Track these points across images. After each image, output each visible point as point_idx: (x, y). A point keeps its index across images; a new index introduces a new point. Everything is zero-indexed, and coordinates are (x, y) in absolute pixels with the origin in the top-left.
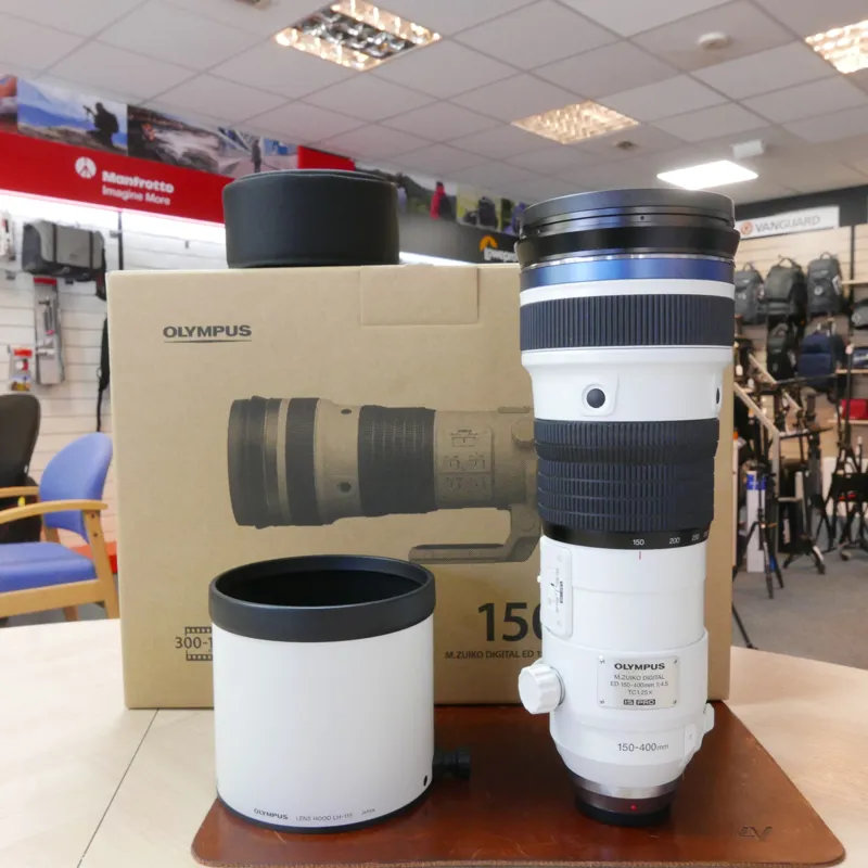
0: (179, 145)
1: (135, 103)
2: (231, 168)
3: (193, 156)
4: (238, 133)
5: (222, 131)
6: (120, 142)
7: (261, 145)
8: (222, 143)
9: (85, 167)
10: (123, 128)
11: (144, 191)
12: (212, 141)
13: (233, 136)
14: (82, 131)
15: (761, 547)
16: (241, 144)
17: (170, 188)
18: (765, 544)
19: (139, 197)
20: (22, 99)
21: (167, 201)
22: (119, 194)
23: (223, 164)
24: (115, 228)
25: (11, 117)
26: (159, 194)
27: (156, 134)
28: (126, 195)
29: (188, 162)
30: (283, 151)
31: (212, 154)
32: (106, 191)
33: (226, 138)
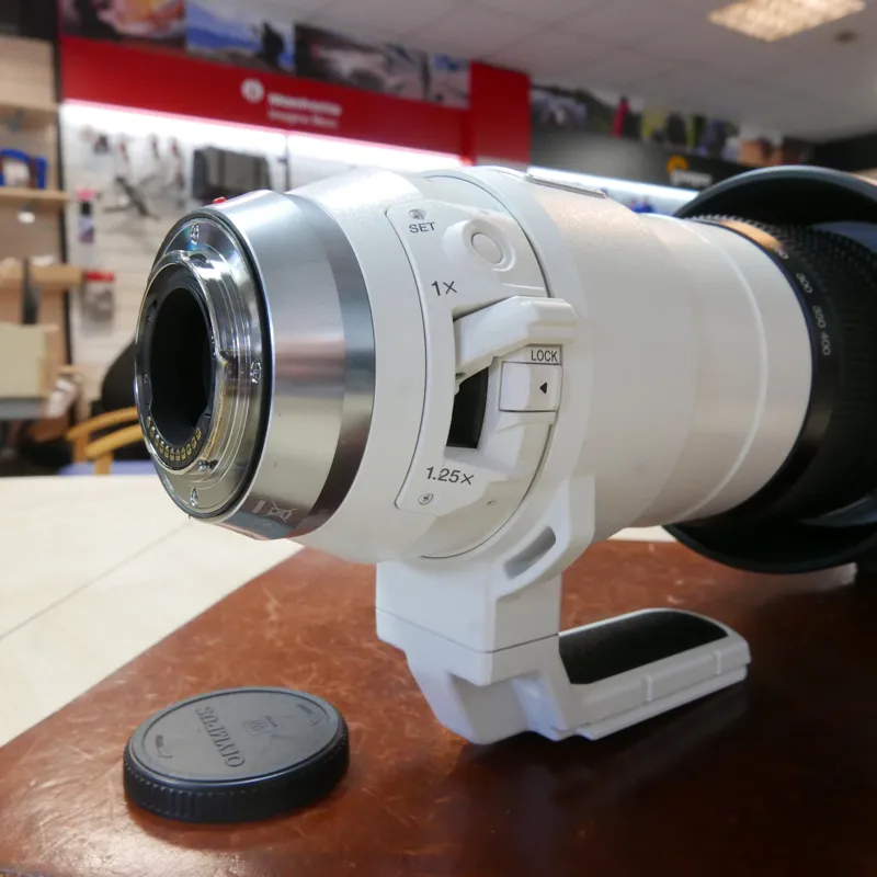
0: (346, 64)
1: (301, 19)
2: (400, 87)
3: (362, 76)
4: (407, 46)
5: (390, 47)
6: (286, 63)
7: (432, 62)
8: (390, 60)
9: (252, 90)
10: (290, 46)
11: (309, 113)
12: (380, 59)
13: (401, 52)
14: (248, 52)
16: (410, 60)
17: (335, 110)
19: (304, 120)
20: (190, 21)
21: (332, 124)
22: (284, 117)
23: (391, 82)
24: (282, 153)
25: (179, 41)
26: (326, 116)
27: (324, 53)
28: (292, 118)
29: (356, 82)
30: (454, 67)
31: (380, 72)
32: (273, 115)
33: (394, 55)
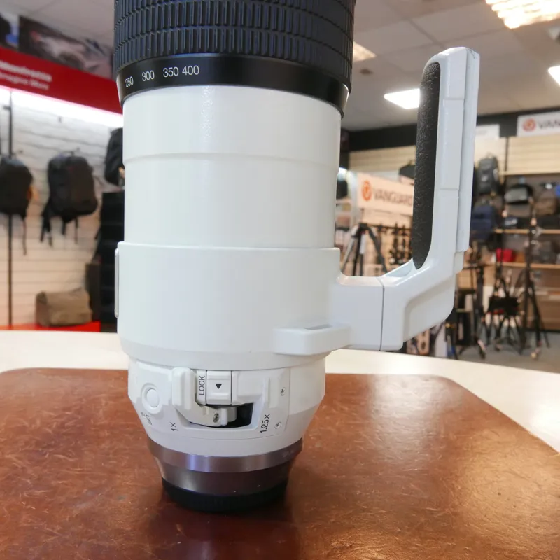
0: (57, 48)
1: (25, 14)
2: (94, 68)
3: (68, 58)
4: (100, 42)
5: (88, 41)
6: (12, 41)
8: (88, 50)
10: (15, 32)
11: (29, 78)
12: (81, 48)
13: (96, 45)
15: (446, 340)
16: (101, 51)
17: (48, 78)
18: (449, 338)
19: (25, 82)
21: (46, 87)
22: (10, 78)
23: (88, 64)
24: (7, 103)
26: (40, 81)
27: (40, 39)
28: (16, 80)
29: (63, 61)
31: (80, 57)
33: (92, 47)
